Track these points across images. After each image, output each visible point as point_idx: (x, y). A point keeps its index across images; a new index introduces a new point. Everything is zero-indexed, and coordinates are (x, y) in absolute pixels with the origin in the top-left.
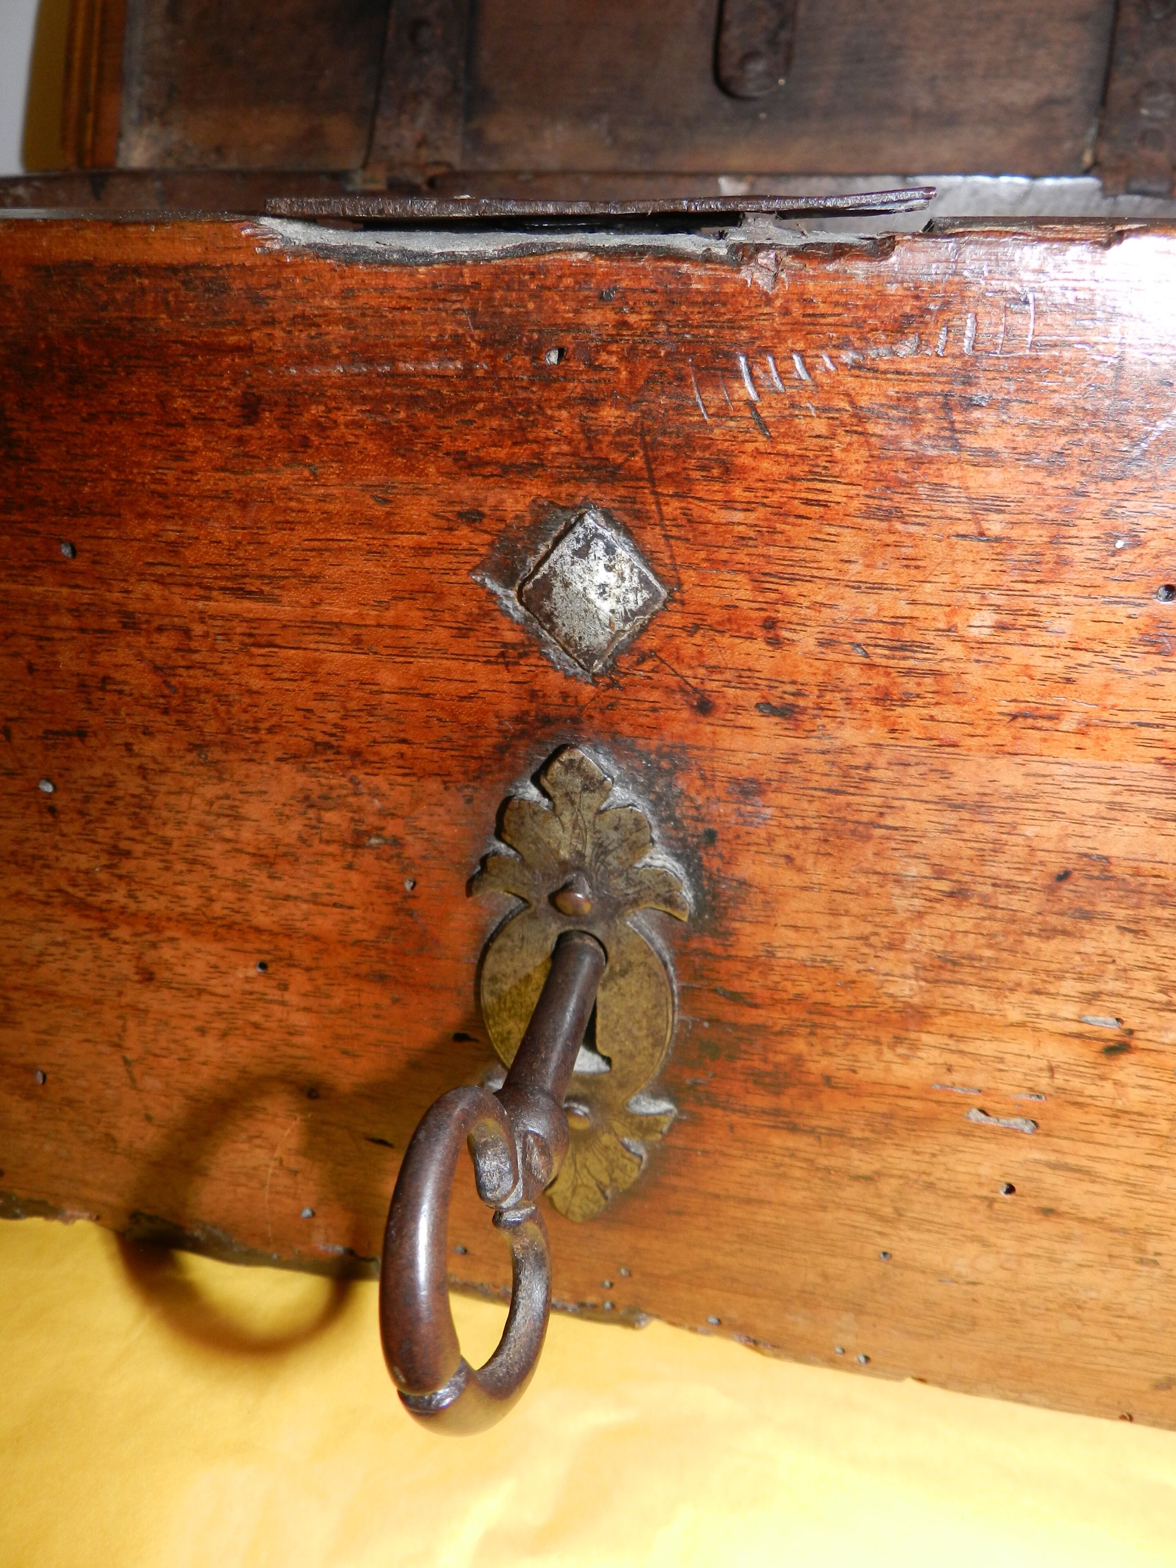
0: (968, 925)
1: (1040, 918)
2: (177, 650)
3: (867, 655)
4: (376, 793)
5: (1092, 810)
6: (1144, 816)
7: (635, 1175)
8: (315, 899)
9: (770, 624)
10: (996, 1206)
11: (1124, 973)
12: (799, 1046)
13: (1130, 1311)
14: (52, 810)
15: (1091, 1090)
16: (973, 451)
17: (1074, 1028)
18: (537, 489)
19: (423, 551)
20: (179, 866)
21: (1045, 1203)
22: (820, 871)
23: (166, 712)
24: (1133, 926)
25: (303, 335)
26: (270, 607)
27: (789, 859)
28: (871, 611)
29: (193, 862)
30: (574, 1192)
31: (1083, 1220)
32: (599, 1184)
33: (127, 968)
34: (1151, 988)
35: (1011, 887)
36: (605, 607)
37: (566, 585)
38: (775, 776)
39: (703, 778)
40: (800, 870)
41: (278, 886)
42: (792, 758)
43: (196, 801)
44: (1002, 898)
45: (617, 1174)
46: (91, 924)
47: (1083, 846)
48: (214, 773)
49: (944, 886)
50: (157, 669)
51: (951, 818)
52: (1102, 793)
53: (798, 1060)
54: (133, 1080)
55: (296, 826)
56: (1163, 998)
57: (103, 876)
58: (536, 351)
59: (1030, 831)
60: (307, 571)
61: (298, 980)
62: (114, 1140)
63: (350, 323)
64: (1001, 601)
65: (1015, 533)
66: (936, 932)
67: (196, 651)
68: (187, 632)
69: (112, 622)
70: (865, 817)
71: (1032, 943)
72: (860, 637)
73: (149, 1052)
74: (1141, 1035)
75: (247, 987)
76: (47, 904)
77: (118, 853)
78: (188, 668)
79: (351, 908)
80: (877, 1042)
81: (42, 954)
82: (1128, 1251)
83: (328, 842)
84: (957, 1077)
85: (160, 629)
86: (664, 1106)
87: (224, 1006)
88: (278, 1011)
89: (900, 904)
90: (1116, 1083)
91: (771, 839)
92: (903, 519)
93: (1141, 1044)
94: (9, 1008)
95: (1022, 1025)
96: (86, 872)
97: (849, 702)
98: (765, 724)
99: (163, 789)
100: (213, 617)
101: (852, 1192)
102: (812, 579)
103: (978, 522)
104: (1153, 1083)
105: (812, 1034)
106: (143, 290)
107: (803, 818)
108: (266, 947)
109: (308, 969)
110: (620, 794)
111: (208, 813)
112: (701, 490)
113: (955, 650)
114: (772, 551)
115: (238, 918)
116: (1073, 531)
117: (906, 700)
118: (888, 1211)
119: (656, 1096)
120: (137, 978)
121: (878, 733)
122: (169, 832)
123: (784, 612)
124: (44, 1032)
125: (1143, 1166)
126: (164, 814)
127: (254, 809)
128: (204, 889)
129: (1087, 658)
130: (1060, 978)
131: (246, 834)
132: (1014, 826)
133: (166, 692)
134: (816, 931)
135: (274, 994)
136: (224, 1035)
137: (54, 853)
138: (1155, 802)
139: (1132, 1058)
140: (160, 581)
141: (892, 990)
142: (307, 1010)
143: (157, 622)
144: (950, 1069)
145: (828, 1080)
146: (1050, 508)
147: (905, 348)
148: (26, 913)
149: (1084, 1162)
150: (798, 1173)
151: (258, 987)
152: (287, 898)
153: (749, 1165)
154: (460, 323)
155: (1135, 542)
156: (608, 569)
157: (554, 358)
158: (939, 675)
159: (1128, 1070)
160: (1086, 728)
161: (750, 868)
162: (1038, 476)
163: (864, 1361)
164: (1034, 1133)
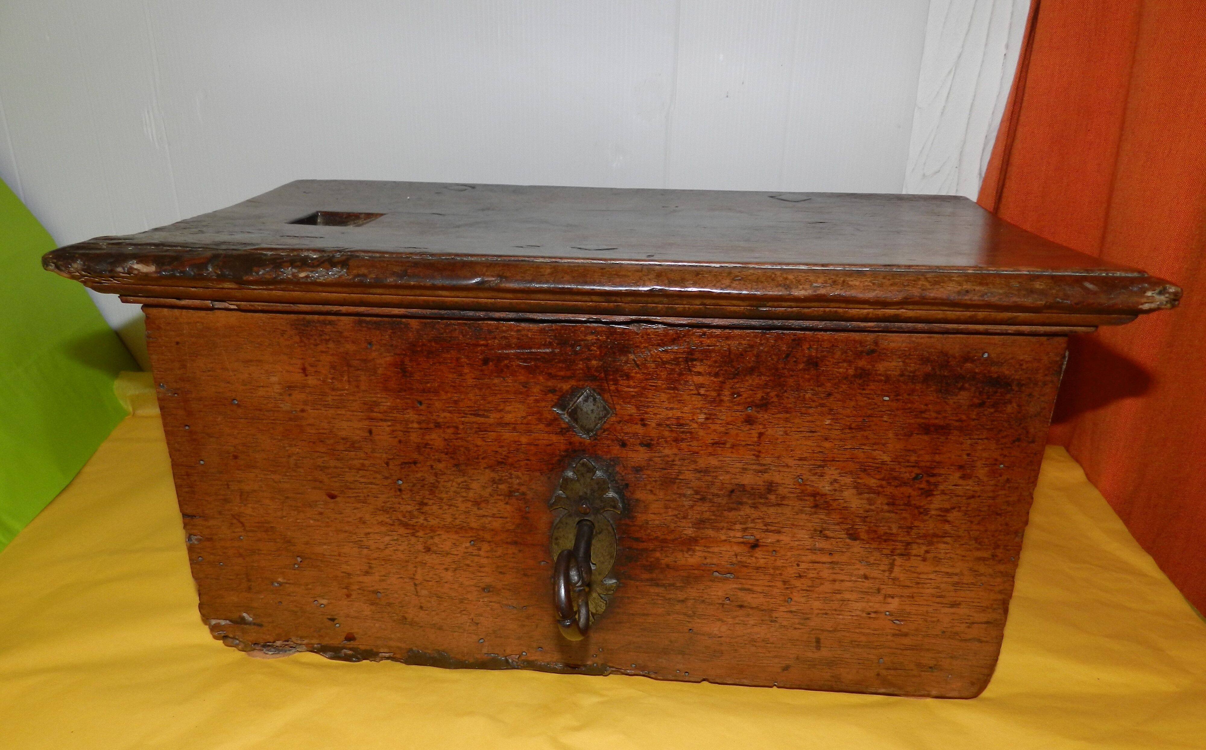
0: (706, 509)
1: (727, 505)
2: (453, 434)
3: (670, 428)
4: (518, 477)
5: (738, 470)
6: (752, 472)
7: (605, 608)
8: (493, 516)
9: (642, 420)
10: (725, 606)
11: (753, 521)
12: (658, 554)
13: (771, 641)
14: (400, 490)
15: (749, 561)
16: (695, 372)
17: (741, 540)
18: (573, 383)
19: (537, 401)
20: (446, 507)
21: (739, 603)
22: (661, 494)
23: (446, 454)
24: (754, 506)
25: (504, 342)
26: (487, 419)
27: (651, 491)
28: (670, 415)
29: (451, 505)
31: (752, 608)
32: (592, 613)
33: (420, 547)
34: (761, 525)
35: (718, 496)
36: (593, 416)
37: (582, 410)
38: (646, 465)
39: (624, 467)
40: (655, 494)
41: (481, 512)
42: (650, 460)
43: (454, 484)
44: (715, 499)
45: (599, 608)
46: (407, 531)
47: (737, 481)
48: (461, 474)
49: (698, 497)
50: (445, 440)
51: (698, 475)
52: (738, 465)
53: (658, 559)
54: (417, 592)
55: (489, 490)
56: (764, 528)
57: (416, 513)
58: (573, 346)
59: (721, 478)
60: (500, 408)
61: (485, 547)
62: (406, 619)
63: (518, 339)
64: (706, 411)
65: (708, 393)
66: (697, 512)
67: (460, 434)
68: (457, 428)
69: (432, 425)
70: (673, 476)
71: (726, 513)
72: (668, 423)
73: (425, 580)
74: (761, 541)
75: (466, 551)
76: (392, 525)
77: (423, 504)
78: (456, 439)
79: (506, 518)
80: (682, 551)
81: (388, 544)
82: (767, 618)
83: (500, 495)
84: (708, 561)
85: (448, 427)
86: (614, 581)
87: (456, 558)
88: (476, 559)
89: (686, 503)
90: (756, 558)
91: (645, 485)
92: (678, 390)
93: (762, 544)
94: (370, 567)
95: (725, 541)
96: (410, 512)
97: (666, 442)
98: (642, 449)
99: (442, 480)
100: (467, 423)
101: (678, 607)
102: (653, 407)
103: (697, 390)
104: (766, 557)
105: (662, 550)
106: (455, 329)
107: (655, 478)
108: (474, 535)
109: (489, 542)
110: (598, 473)
111: (458, 488)
112: (621, 382)
113: (695, 425)
114: (642, 399)
115: (465, 525)
116: (723, 392)
117: (683, 440)
118: (690, 612)
119: (611, 578)
120: (424, 551)
121: (675, 450)
122: (444, 495)
123: (646, 416)
124: (384, 576)
125: (767, 586)
126: (442, 489)
127: (474, 485)
128: (453, 515)
129: (731, 426)
130: (735, 524)
131: (471, 494)
132: (717, 476)
133: (448, 447)
134: (661, 514)
135: (475, 552)
136: (455, 570)
137: (398, 505)
138: (754, 467)
139: (759, 549)
140: (450, 412)
141: (685, 532)
142: (488, 557)
143: (448, 425)
144: (705, 558)
145: (668, 566)
146: (716, 386)
147: (675, 347)
148: (383, 529)
149: (750, 587)
150: (660, 602)
151: (470, 550)
152: (484, 516)
153: (643, 601)
154: (551, 339)
155: (739, 395)
156: (594, 405)
157: (578, 348)
158: (691, 433)
159: (758, 553)
160: (733, 446)
161: (639, 495)
162: (712, 378)
163: (687, 674)
164: (734, 578)
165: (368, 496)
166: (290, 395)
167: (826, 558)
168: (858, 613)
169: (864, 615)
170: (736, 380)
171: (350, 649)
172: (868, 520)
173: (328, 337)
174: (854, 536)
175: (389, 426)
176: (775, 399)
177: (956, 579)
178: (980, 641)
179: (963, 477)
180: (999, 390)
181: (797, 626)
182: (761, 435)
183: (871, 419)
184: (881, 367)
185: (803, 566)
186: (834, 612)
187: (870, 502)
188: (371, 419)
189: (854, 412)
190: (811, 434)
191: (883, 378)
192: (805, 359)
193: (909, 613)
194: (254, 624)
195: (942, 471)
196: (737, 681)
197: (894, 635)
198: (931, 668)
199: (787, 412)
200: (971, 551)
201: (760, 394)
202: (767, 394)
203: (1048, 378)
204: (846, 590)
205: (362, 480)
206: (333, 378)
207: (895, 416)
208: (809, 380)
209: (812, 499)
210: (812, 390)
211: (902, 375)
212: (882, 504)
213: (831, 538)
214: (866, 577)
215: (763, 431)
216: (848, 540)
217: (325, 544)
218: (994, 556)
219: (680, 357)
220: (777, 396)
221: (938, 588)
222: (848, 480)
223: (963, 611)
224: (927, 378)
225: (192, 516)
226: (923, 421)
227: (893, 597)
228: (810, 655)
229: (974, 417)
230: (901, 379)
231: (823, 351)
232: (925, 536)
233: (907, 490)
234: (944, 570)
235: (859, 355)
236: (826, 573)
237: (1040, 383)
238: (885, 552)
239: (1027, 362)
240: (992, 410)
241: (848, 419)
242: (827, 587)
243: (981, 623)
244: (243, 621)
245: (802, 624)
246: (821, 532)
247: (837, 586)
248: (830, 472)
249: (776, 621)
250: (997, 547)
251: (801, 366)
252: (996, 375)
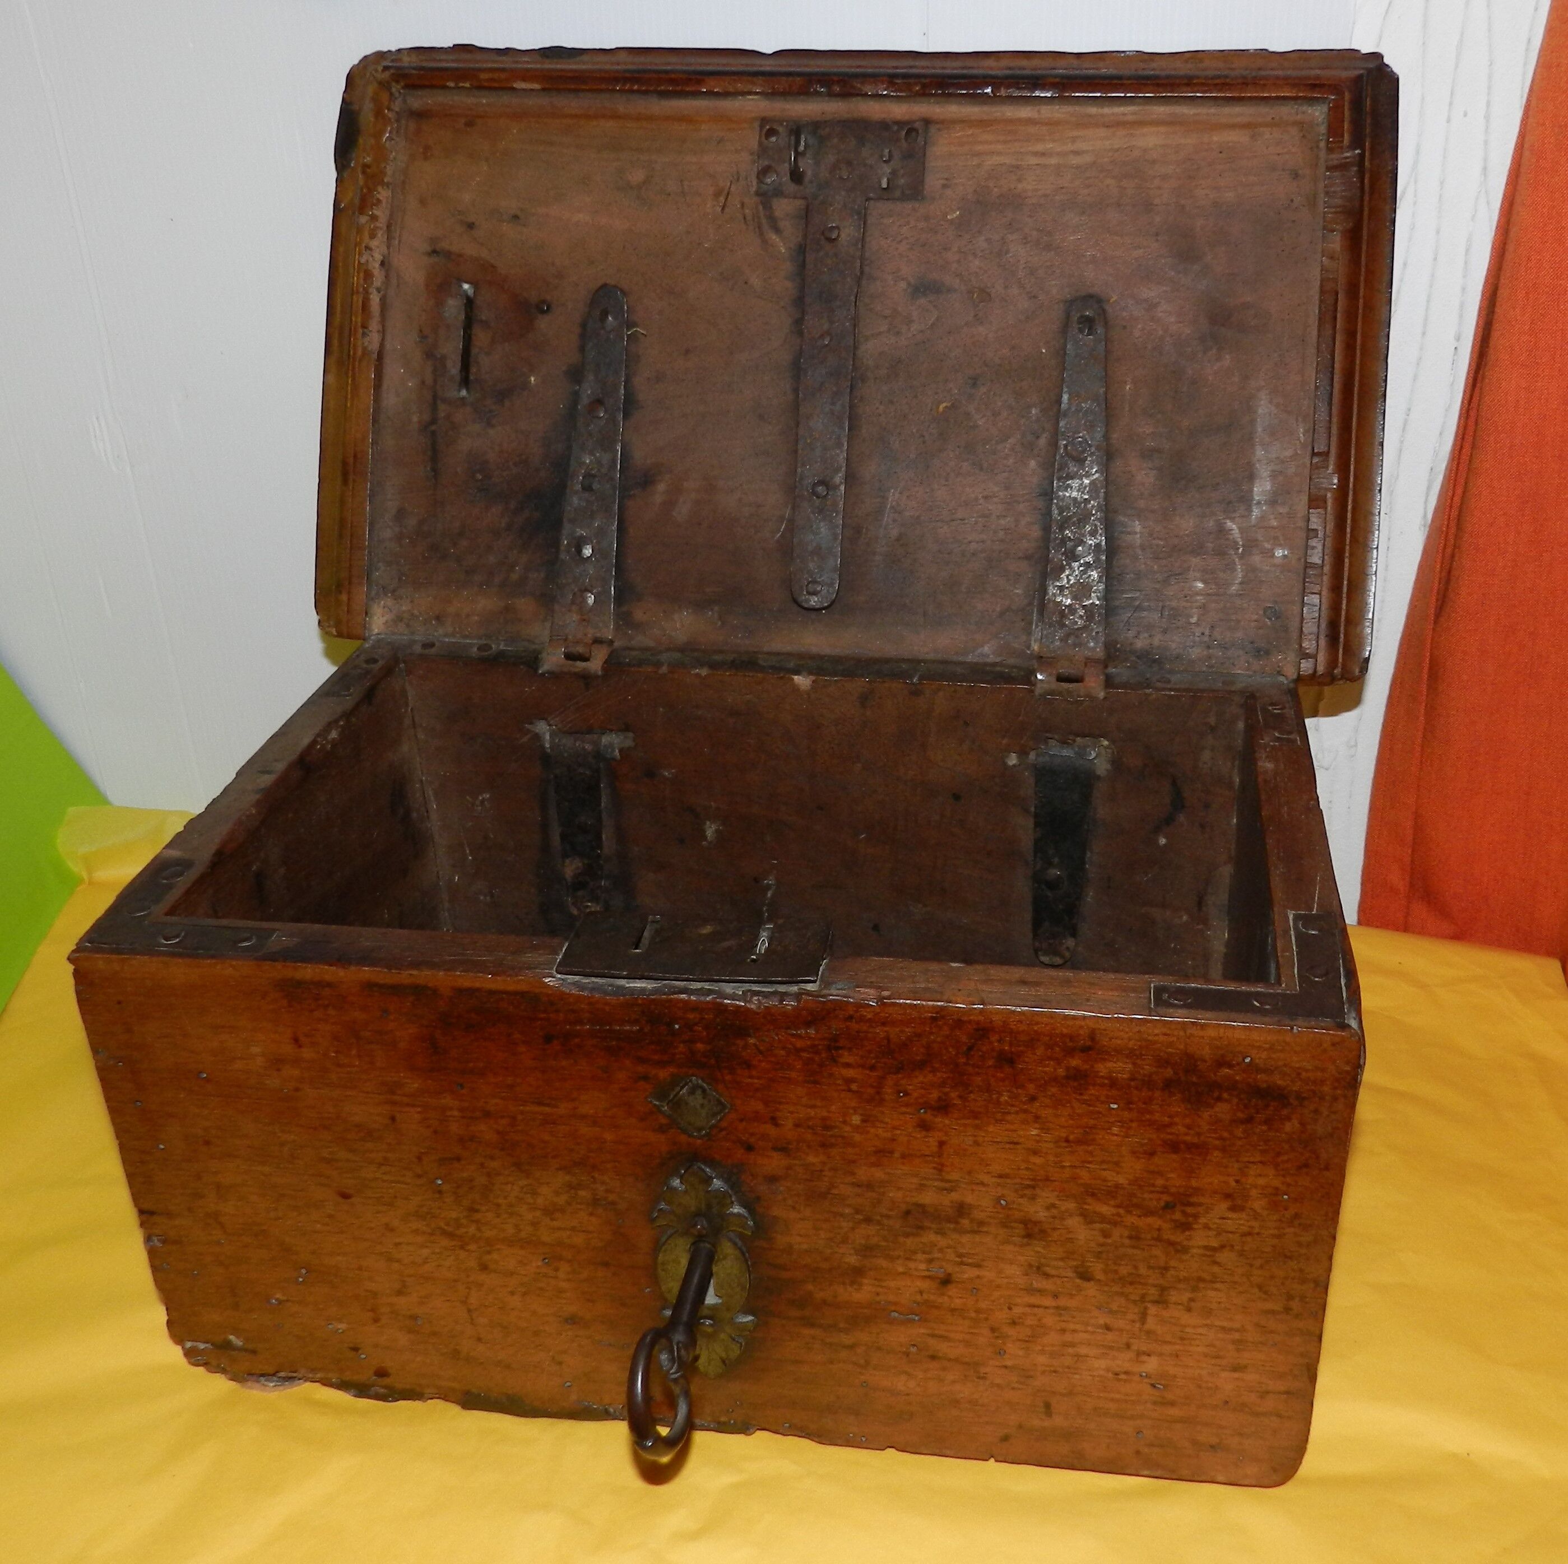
0: (874, 1233)
1: (902, 1229)
2: (509, 1125)
3: (813, 1130)
4: (603, 1183)
5: (913, 1187)
6: (933, 1189)
7: (738, 1352)
8: (573, 1229)
9: (773, 1119)
10: (911, 1356)
11: (941, 1250)
12: (810, 1287)
13: (980, 1403)
14: (440, 1192)
15: (940, 1300)
16: (842, 1063)
17: (927, 1273)
18: (672, 1070)
19: (623, 1090)
20: (506, 1216)
21: (931, 1354)
22: (807, 1212)
23: (502, 1149)
24: (940, 1232)
25: (572, 1016)
26: (555, 1110)
27: (794, 1208)
28: (812, 1114)
29: (512, 1214)
30: (709, 1364)
31: (949, 1360)
32: (721, 1358)
33: (473, 1264)
34: (953, 1256)
35: (888, 1217)
36: (703, 1112)
37: (687, 1104)
38: (783, 1175)
39: (752, 1176)
40: (799, 1212)
41: (555, 1224)
42: (789, 1168)
43: (515, 1187)
44: (885, 1222)
45: (730, 1353)
46: (453, 1243)
47: (914, 1200)
48: (524, 1176)
49: (860, 1217)
50: (498, 1132)
51: (858, 1190)
52: (915, 1180)
53: (810, 1294)
54: (472, 1319)
55: (565, 1197)
56: (957, 1259)
57: (464, 1221)
58: (670, 1025)
59: (891, 1195)
60: (572, 1096)
61: (564, 1268)
62: (459, 1353)
63: (592, 1012)
64: (862, 1112)
65: (862, 1090)
66: (861, 1236)
67: (518, 1126)
68: (514, 1118)
69: (478, 1114)
70: (823, 1190)
71: (901, 1239)
72: (810, 1124)
73: (482, 1306)
74: (954, 1276)
75: (538, 1271)
76: (432, 1234)
77: (472, 1210)
78: (514, 1132)
79: (591, 1233)
80: (844, 1283)
81: (427, 1258)
82: (972, 1373)
83: (580, 1204)
84: (881, 1297)
85: (502, 1117)
86: (751, 1318)
87: (525, 1280)
88: (553, 1282)
89: (844, 1225)
90: (950, 1297)
91: (785, 1199)
92: (820, 1084)
93: (956, 1280)
94: (404, 1286)
95: (903, 1273)
96: (455, 1220)
97: (809, 1147)
98: (775, 1154)
99: (498, 1182)
100: (527, 1113)
101: (844, 1354)
102: (788, 1103)
103: (848, 1086)
104: (964, 1296)
105: (814, 1281)
106: (502, 999)
107: (797, 1191)
108: (548, 1252)
109: (569, 1261)
110: (717, 1183)
111: (521, 1192)
112: (740, 1072)
113: (848, 1129)
114: (770, 1093)
115: (534, 1238)
116: (884, 1090)
117: (832, 1146)
118: (862, 1362)
119: (747, 1312)
120: (478, 1269)
121: (823, 1159)
122: (501, 1201)
123: (778, 1114)
124: (425, 1298)
125: (968, 1334)
126: (499, 1193)
127: (544, 1190)
128: (516, 1226)
129: (898, 1132)
130: (916, 1253)
131: (540, 1201)
132: (884, 1193)
133: (503, 1142)
134: (809, 1237)
135: (551, 1274)
136: (525, 1294)
137: (439, 1211)
138: (936, 1184)
139: (953, 1286)
140: (503, 1099)
141: (847, 1260)
142: (569, 1280)
143: (501, 1114)
144: (878, 1294)
145: (824, 1302)
146: (873, 1082)
147: (812, 1031)
148: (420, 1239)
149: (943, 1334)
150: (817, 1347)
151: (543, 1271)
152: (559, 1229)
153: (793, 1344)
154: (638, 1015)
155: (906, 1094)
156: (704, 1098)
157: (677, 1026)
158: (843, 1137)
159: (952, 1290)
160: (903, 1156)
161: (776, 1211)
162: (868, 1072)
163: (864, 1439)
164: (919, 1320)
165: (396, 1197)
166: (278, 1070)
167: (1048, 1302)
168: (1102, 1373)
169: (1110, 1375)
170: (900, 1076)
171: (385, 1387)
172: (1104, 1256)
173: (326, 1002)
174: (1085, 1276)
175: (419, 1112)
176: (957, 1102)
177: (1237, 1336)
178: (1279, 1416)
179: (1233, 1209)
180: (1272, 1104)
181: (1016, 1385)
182: (941, 1144)
183: (1094, 1131)
184: (1103, 1068)
185: (1017, 1310)
186: (1066, 1370)
187: (1106, 1235)
188: (394, 1103)
189: (1071, 1122)
190: (1011, 1146)
191: (1106, 1081)
192: (995, 1054)
193: (1175, 1376)
194: (246, 1350)
195: (1202, 1200)
196: (937, 1451)
197: (1155, 1403)
198: (1212, 1447)
199: (976, 1118)
200: (1254, 1301)
201: (935, 1095)
202: (946, 1094)
203: (1339, 1092)
204: (1081, 1343)
205: (385, 1178)
206: (336, 1052)
207: (1129, 1128)
208: (1003, 1080)
209: (1021, 1226)
210: (1008, 1091)
211: (1133, 1079)
212: (1121, 1237)
213: (1053, 1276)
214: (1108, 1328)
215: (944, 1138)
216: (1078, 1281)
217: (339, 1254)
218: (1287, 1310)
219: (819, 1045)
220: (960, 1097)
221: (1214, 1346)
222: (1071, 1205)
223: (1251, 1377)
224: (1168, 1085)
225: (152, 1213)
226: (1170, 1137)
227: (1149, 1355)
228: (1036, 1423)
229: (1240, 1135)
230: (1132, 1083)
231: (1019, 1046)
232: (1186, 1280)
233: (1154, 1221)
234: (1217, 1323)
235: (1070, 1052)
236: (1049, 1320)
237: (1327, 1098)
238: (1133, 1297)
239: (1307, 1071)
240: (1264, 1128)
241: (1064, 1130)
242: (1052, 1338)
243: (1279, 1393)
244: (227, 1346)
245: (1021, 1383)
246: (1038, 1268)
247: (1068, 1337)
248: (1044, 1194)
249: (984, 1378)
250: (1290, 1297)
251: (990, 1063)
252: (1265, 1085)
